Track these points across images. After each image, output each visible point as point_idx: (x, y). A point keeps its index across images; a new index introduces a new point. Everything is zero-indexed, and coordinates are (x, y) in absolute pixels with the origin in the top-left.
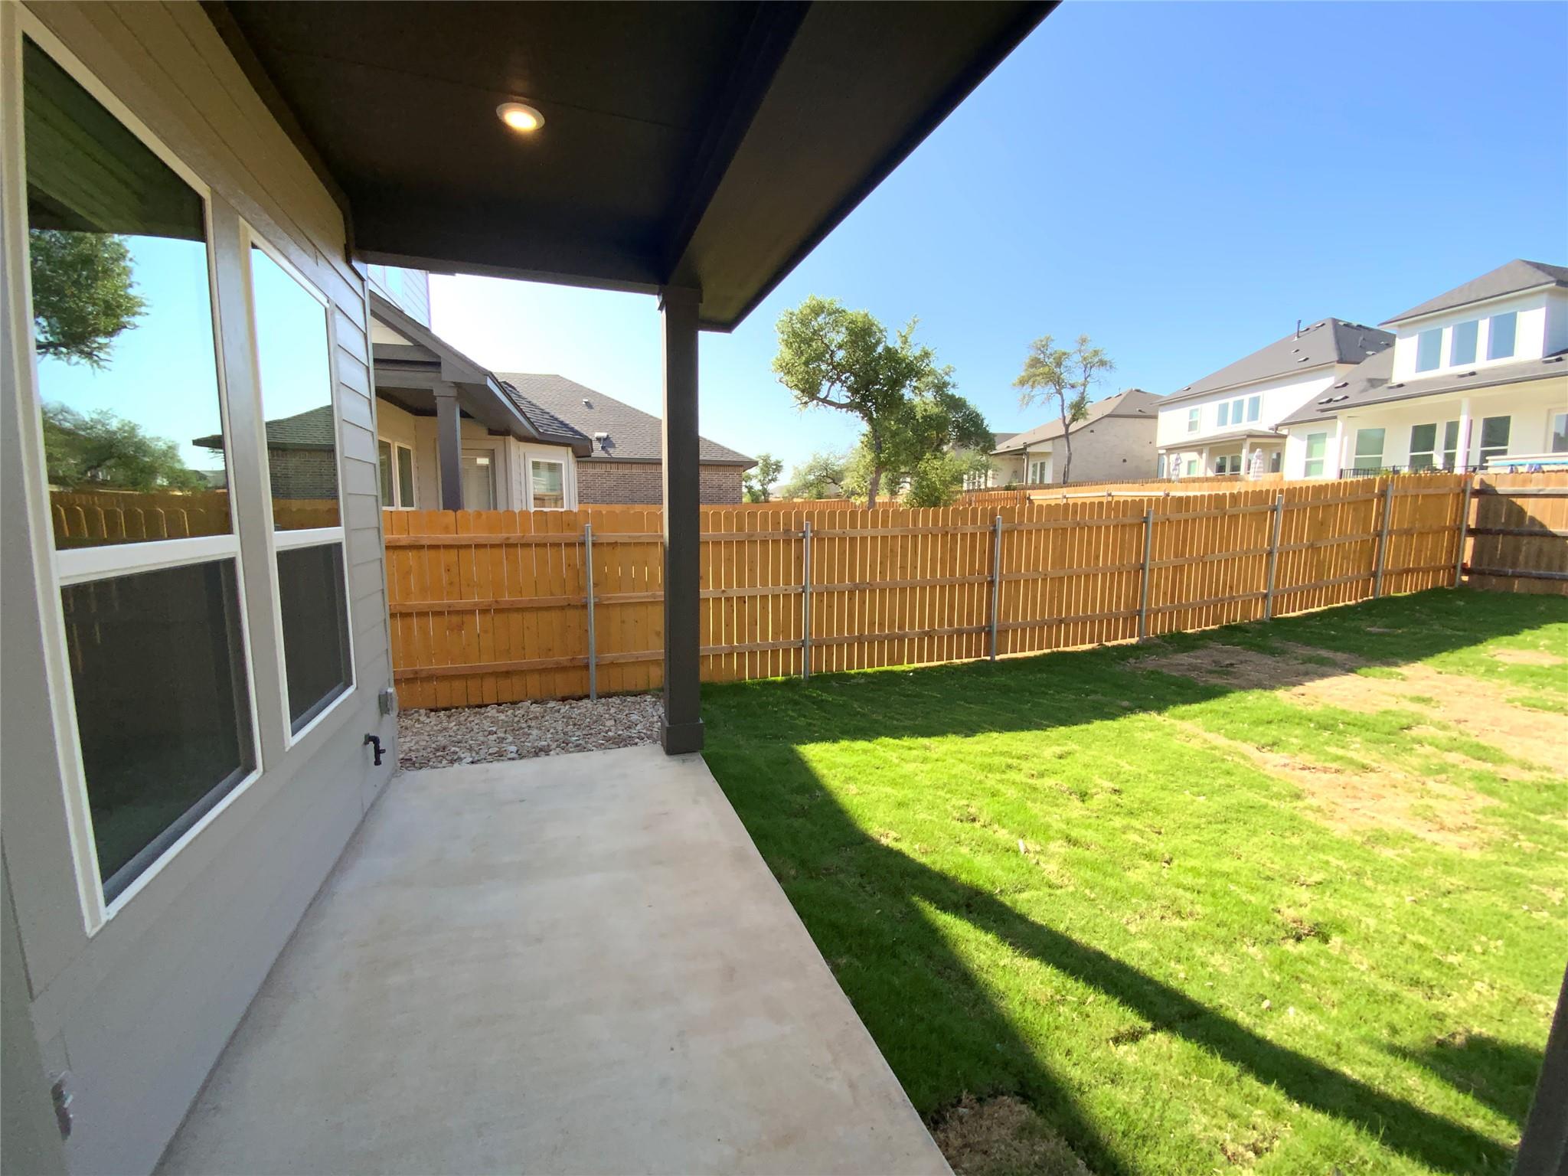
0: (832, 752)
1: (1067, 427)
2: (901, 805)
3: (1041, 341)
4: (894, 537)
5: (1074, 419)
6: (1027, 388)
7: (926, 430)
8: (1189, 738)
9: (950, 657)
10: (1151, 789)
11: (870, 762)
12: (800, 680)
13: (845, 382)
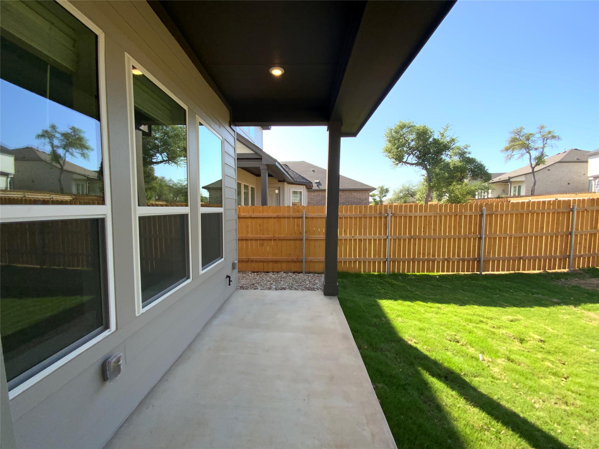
0: (394, 304)
1: (533, 168)
2: (421, 329)
3: (518, 130)
4: (430, 217)
5: (537, 164)
6: (509, 152)
7: (455, 173)
8: (591, 320)
9: (458, 271)
10: (563, 342)
11: (410, 310)
12: (385, 275)
13: (415, 154)
